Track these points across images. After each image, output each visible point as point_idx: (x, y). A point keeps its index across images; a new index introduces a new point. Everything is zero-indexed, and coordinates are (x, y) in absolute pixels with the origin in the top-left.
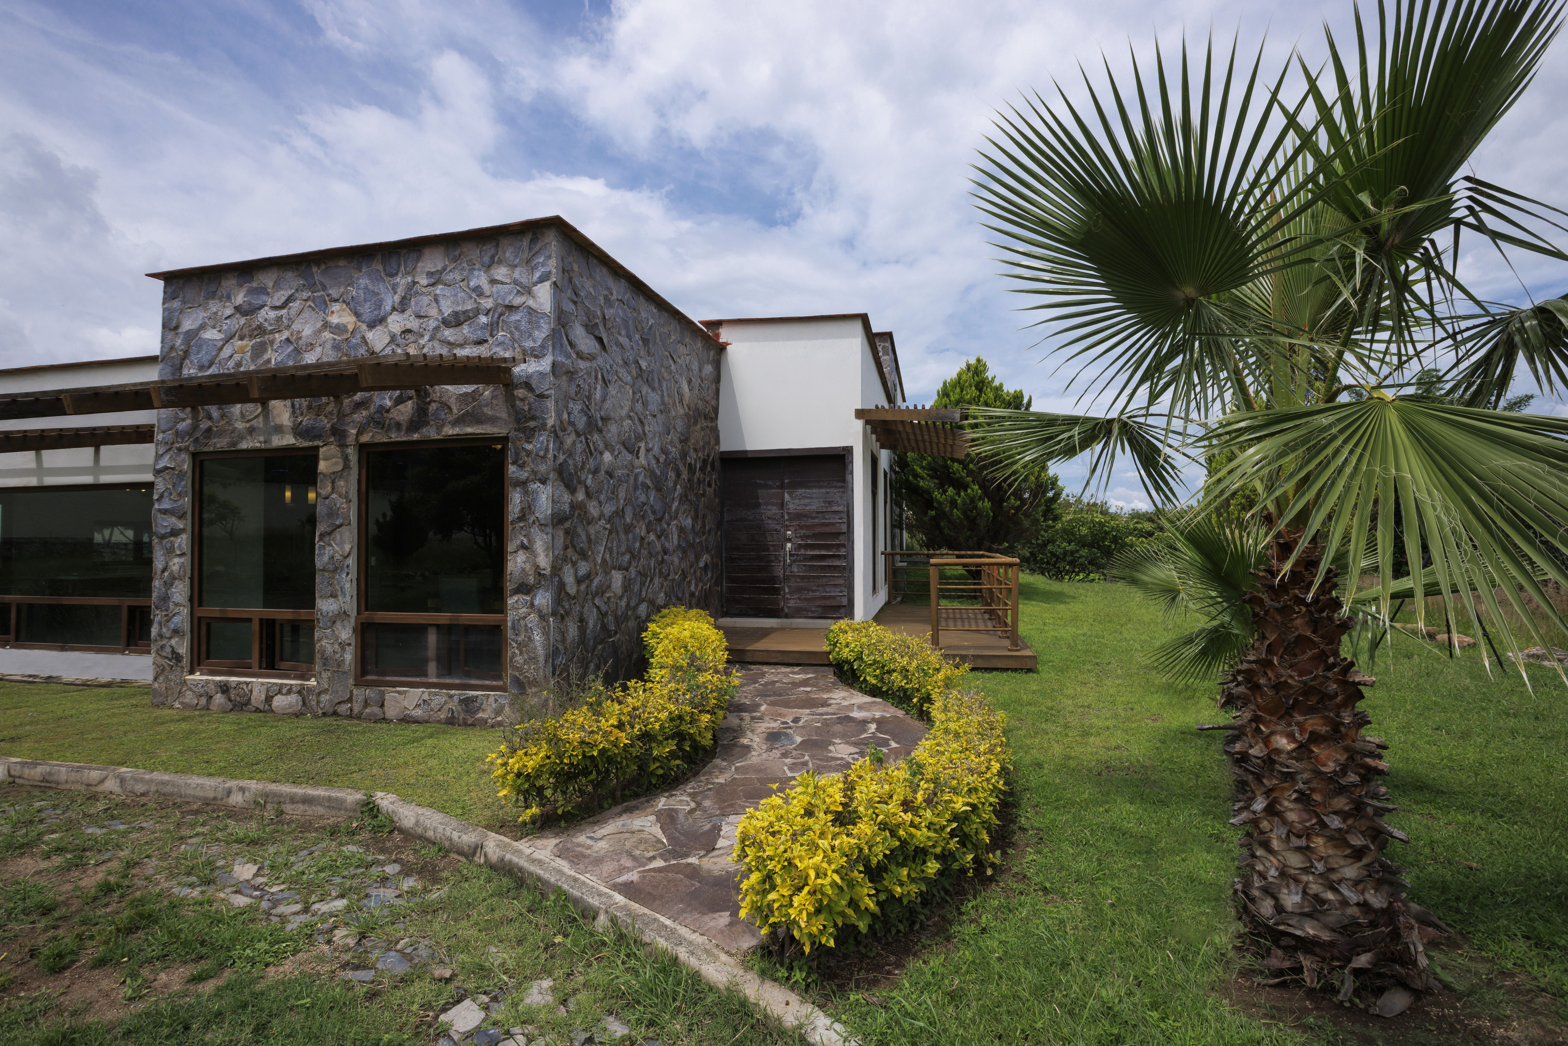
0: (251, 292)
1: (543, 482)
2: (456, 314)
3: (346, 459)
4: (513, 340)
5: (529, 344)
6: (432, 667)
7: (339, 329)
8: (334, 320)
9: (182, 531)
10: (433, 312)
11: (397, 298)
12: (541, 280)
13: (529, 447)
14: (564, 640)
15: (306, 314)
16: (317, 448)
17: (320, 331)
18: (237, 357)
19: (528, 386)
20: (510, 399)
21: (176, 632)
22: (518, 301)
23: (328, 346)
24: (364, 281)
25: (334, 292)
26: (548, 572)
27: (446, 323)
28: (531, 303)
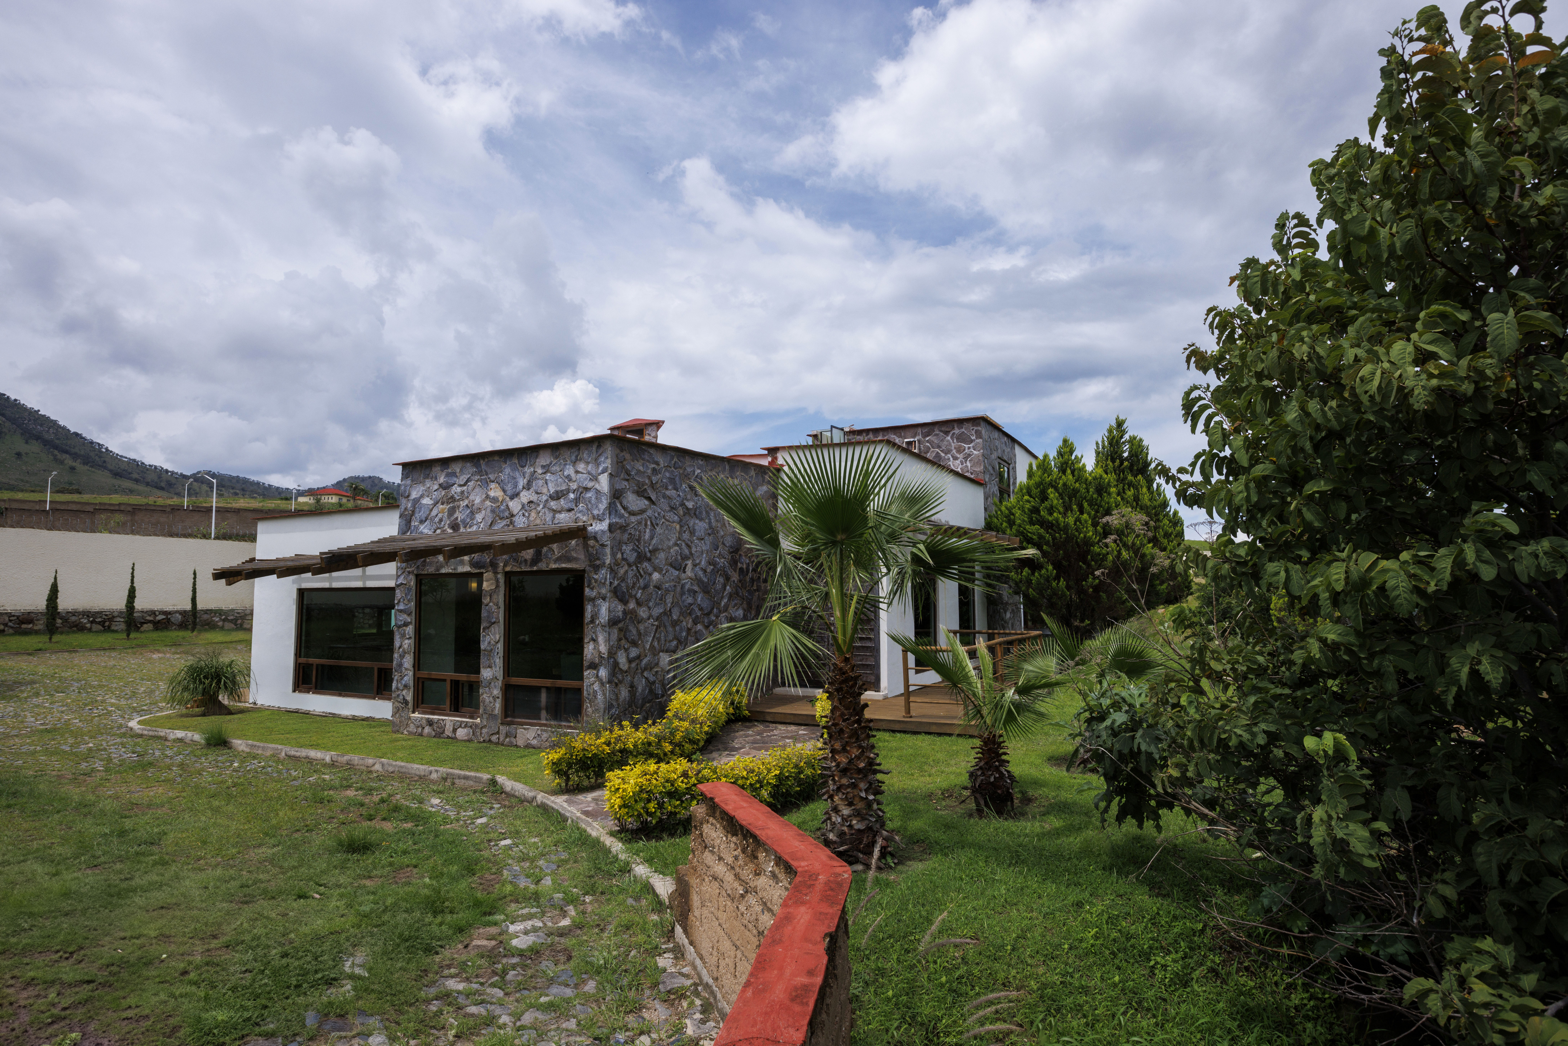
0: (448, 475)
1: (604, 599)
2: (557, 492)
3: (497, 581)
4: (588, 509)
5: (596, 512)
6: (544, 714)
7: (494, 500)
8: (492, 494)
9: (410, 623)
10: (545, 490)
11: (525, 481)
12: (603, 472)
13: (596, 577)
14: (617, 699)
15: (477, 490)
16: (482, 573)
17: (484, 501)
18: (440, 515)
19: (595, 538)
20: (586, 546)
21: (406, 686)
22: (590, 485)
23: (489, 510)
24: (507, 470)
25: (492, 477)
26: (605, 656)
27: (552, 498)
28: (597, 486)
